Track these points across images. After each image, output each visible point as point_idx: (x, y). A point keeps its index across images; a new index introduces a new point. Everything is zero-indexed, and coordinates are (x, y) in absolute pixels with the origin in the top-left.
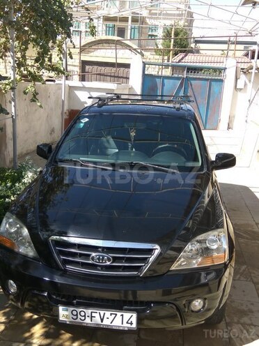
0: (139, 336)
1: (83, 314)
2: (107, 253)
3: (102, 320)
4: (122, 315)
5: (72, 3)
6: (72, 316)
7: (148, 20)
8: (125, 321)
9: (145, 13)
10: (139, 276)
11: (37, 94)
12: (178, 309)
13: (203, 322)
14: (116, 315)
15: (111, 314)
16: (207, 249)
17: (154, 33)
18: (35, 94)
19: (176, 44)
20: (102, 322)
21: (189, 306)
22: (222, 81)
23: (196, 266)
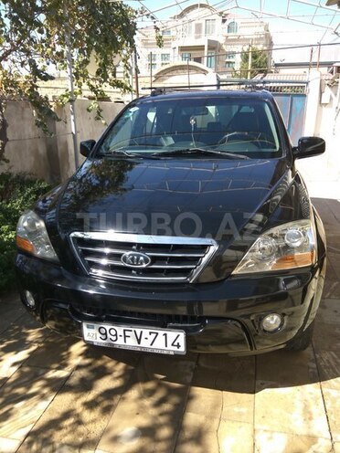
0: (197, 364)
1: (113, 332)
2: (144, 251)
3: (139, 341)
4: (165, 335)
5: (136, 12)
6: (99, 335)
7: (224, 46)
8: (169, 343)
9: (221, 40)
10: (188, 283)
11: (101, 111)
12: (244, 328)
13: (282, 347)
14: (157, 334)
15: (150, 333)
16: (287, 247)
17: (231, 60)
18: (99, 111)
19: (254, 65)
20: (139, 343)
21: (259, 324)
22: (305, 96)
23: (270, 269)
